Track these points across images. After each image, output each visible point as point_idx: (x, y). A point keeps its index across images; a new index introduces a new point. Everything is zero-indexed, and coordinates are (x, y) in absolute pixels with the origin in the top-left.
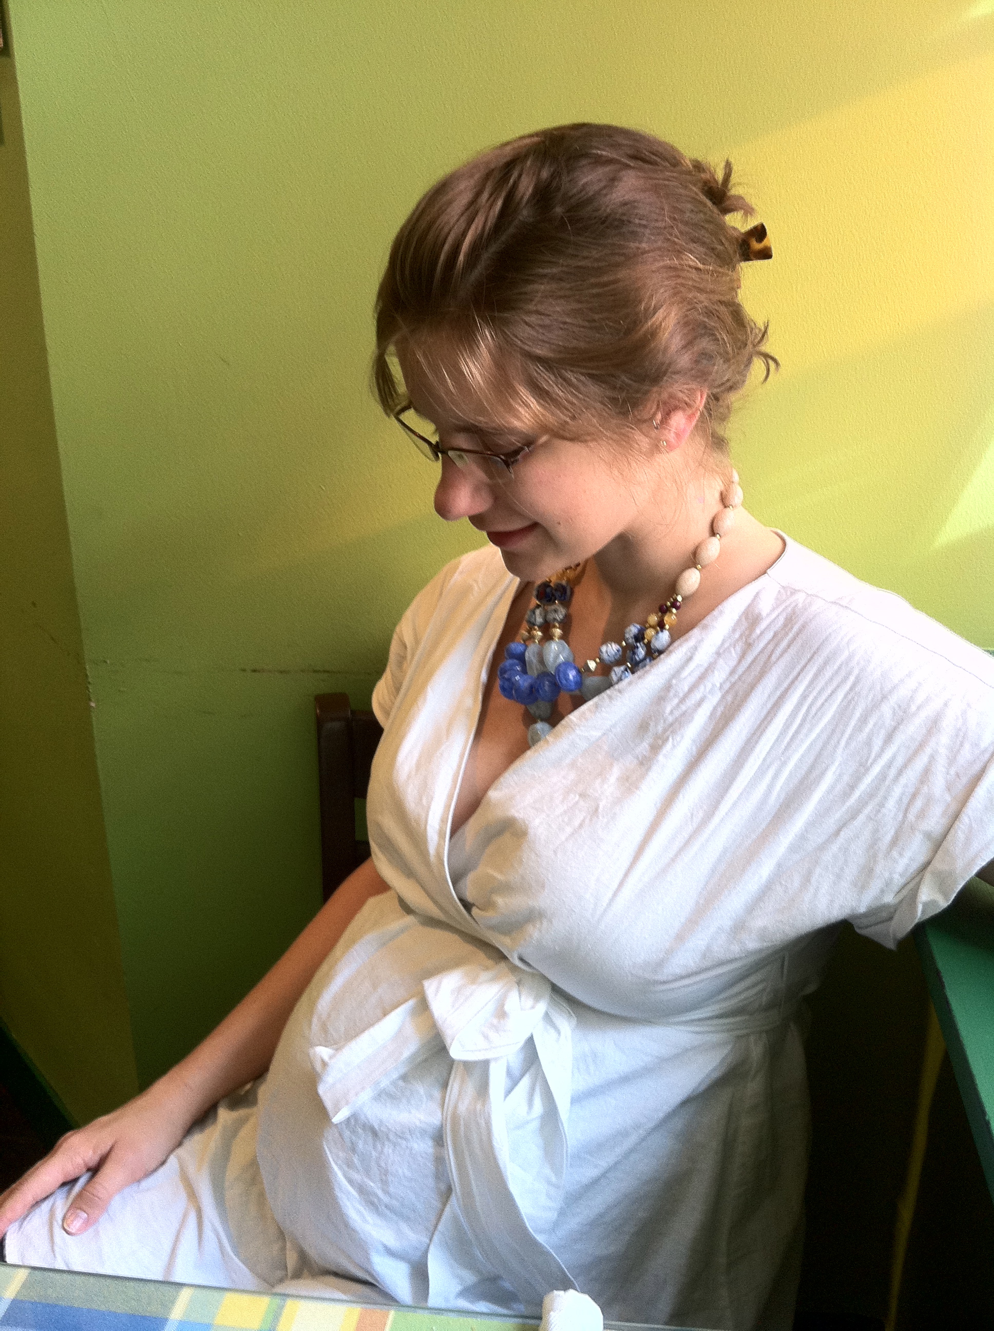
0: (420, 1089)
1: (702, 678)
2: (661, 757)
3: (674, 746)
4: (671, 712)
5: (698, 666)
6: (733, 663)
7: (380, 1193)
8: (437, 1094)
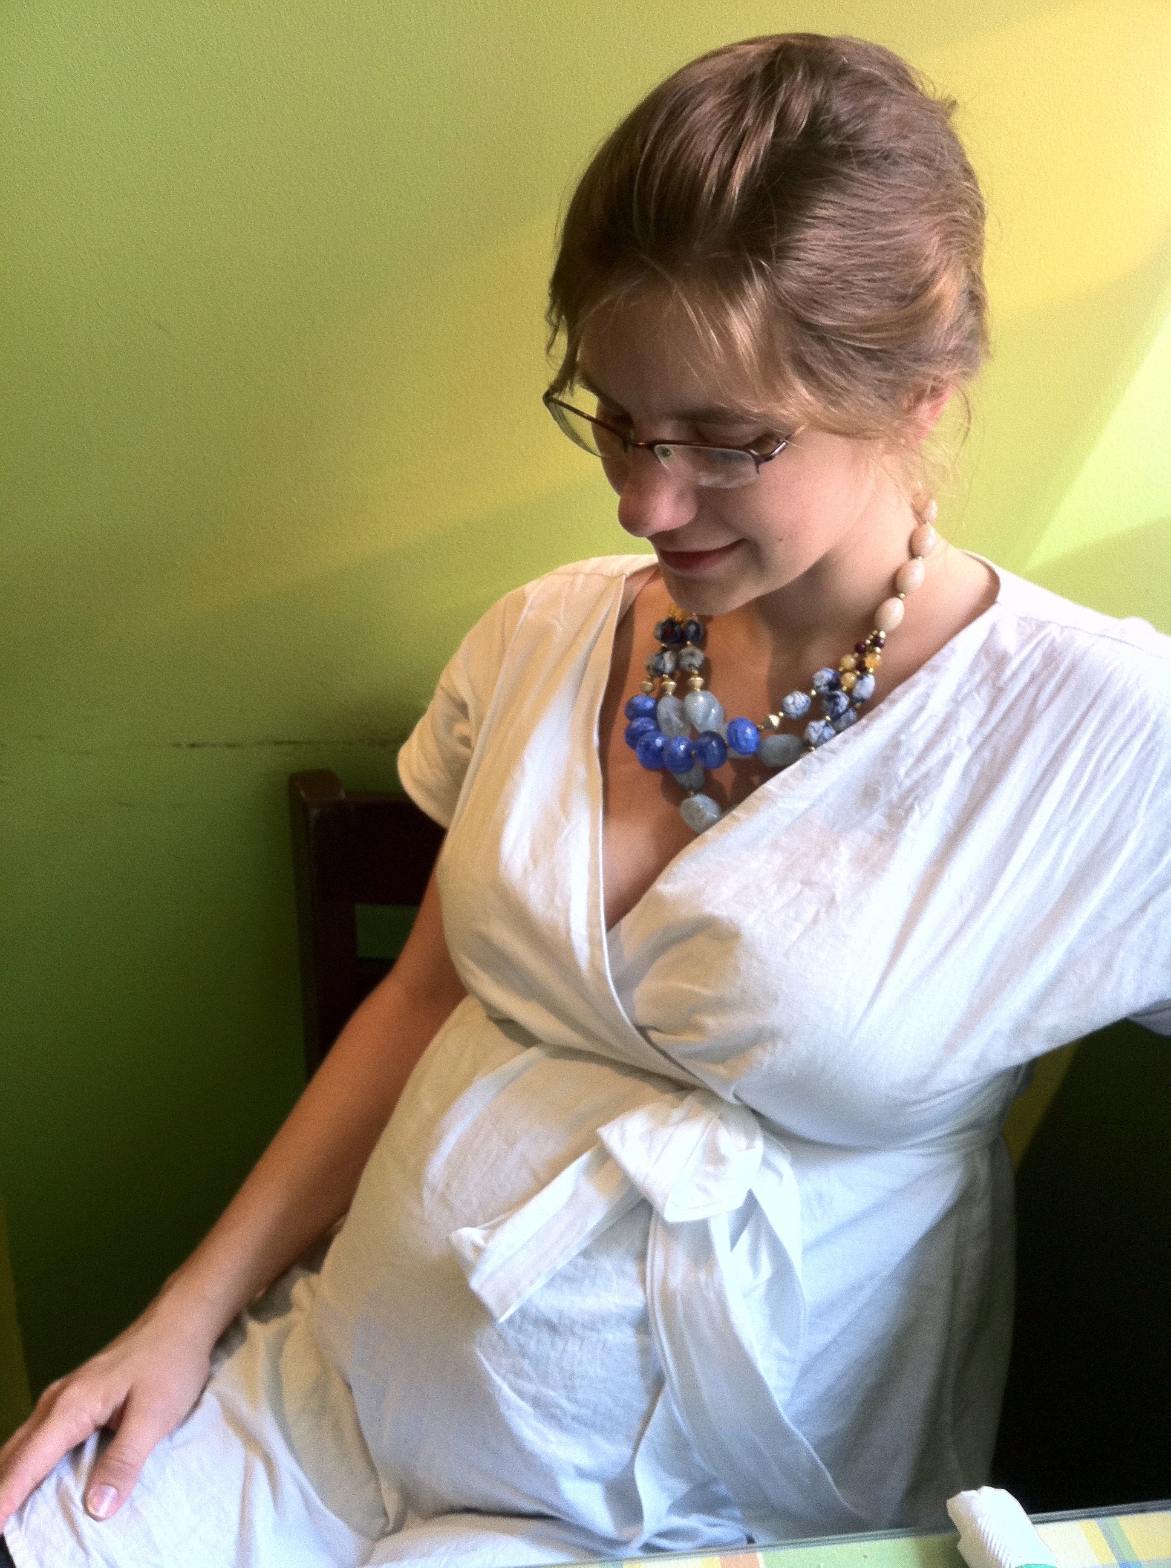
0: (607, 1264)
1: (942, 731)
2: (908, 830)
3: (923, 817)
4: (908, 774)
5: (931, 716)
6: (981, 711)
7: (564, 1403)
8: (631, 1268)
